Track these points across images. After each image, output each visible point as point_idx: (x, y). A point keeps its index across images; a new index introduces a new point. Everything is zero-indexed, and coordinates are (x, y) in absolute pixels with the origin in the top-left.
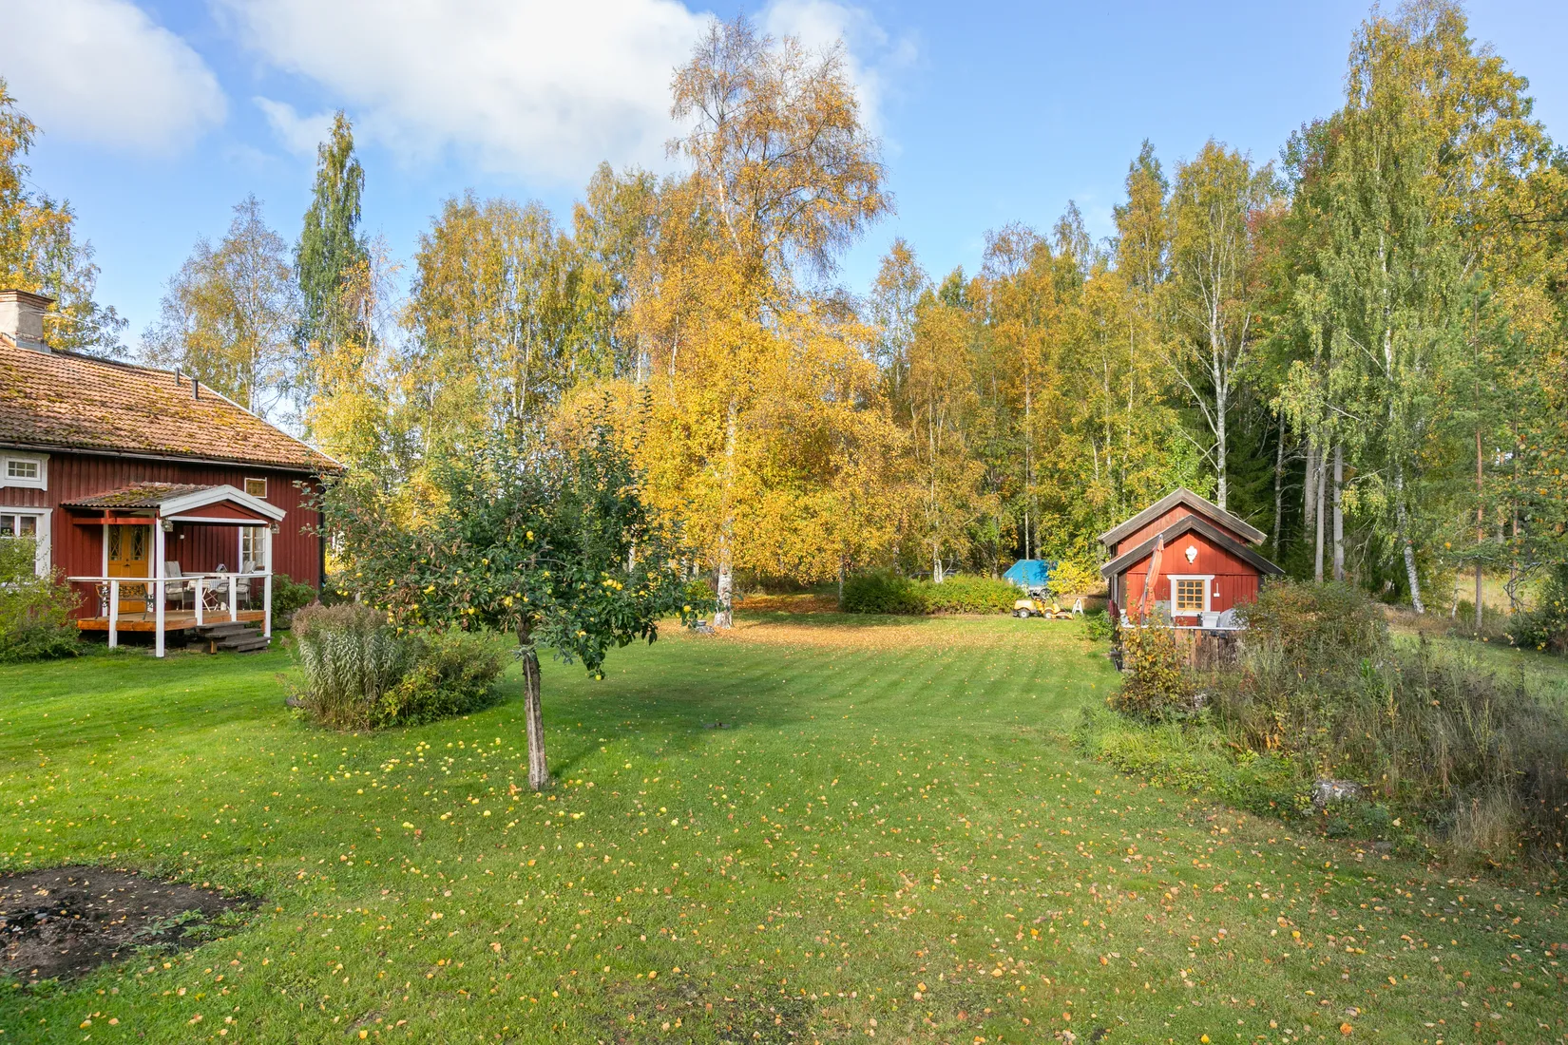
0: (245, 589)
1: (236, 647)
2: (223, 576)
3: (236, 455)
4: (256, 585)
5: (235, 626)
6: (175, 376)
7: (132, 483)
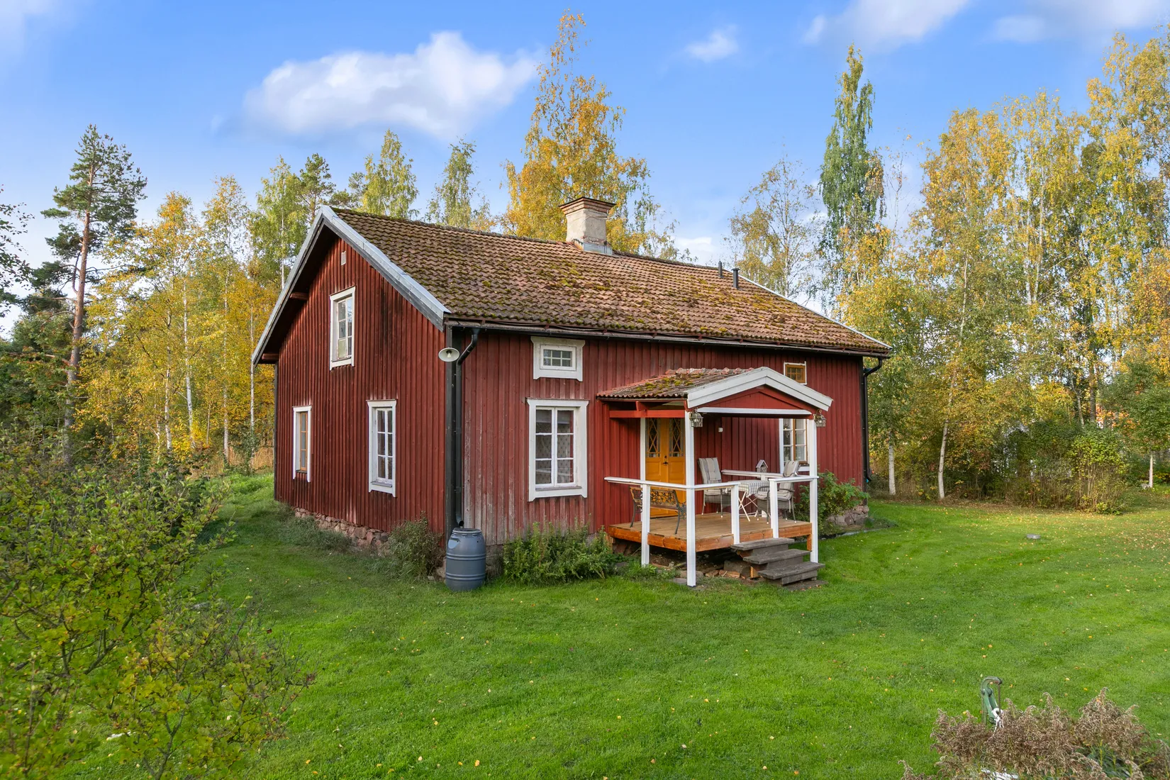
0: (788, 496)
1: (779, 579)
2: (764, 476)
3: (774, 336)
4: (799, 491)
5: (778, 546)
6: (719, 271)
7: (669, 371)
